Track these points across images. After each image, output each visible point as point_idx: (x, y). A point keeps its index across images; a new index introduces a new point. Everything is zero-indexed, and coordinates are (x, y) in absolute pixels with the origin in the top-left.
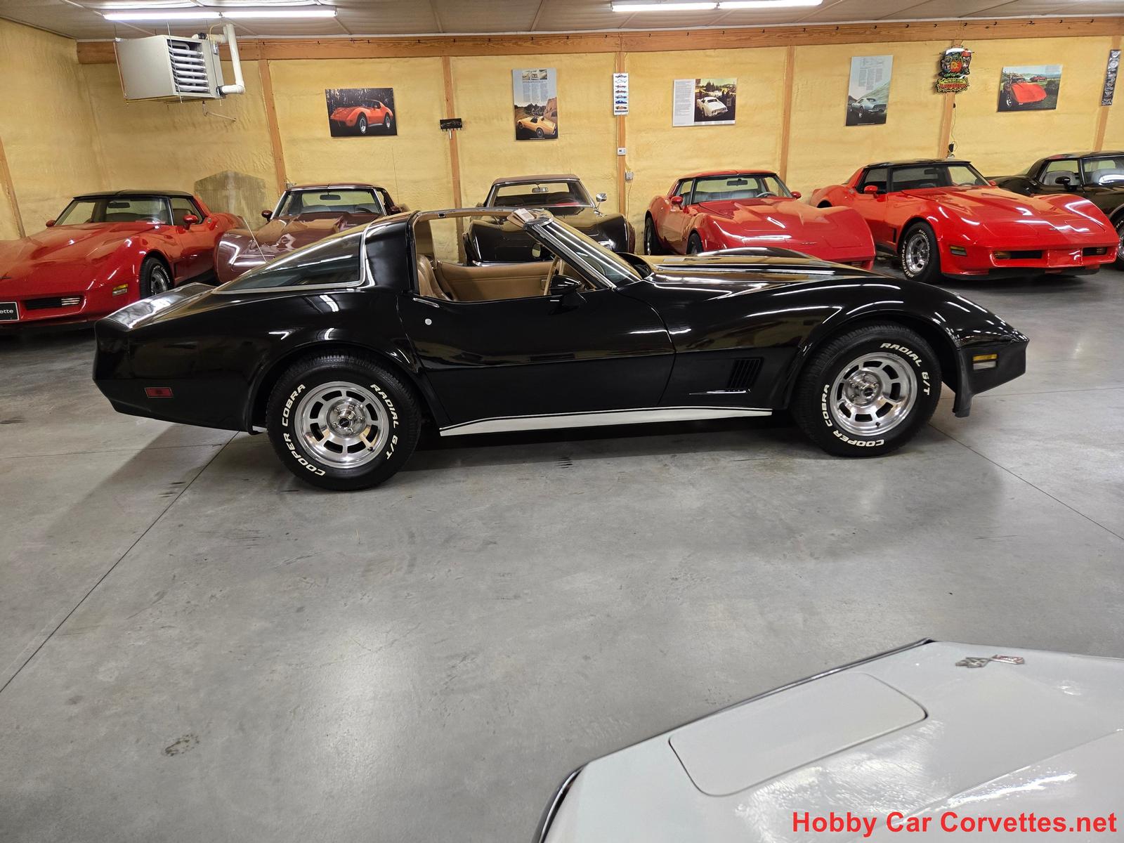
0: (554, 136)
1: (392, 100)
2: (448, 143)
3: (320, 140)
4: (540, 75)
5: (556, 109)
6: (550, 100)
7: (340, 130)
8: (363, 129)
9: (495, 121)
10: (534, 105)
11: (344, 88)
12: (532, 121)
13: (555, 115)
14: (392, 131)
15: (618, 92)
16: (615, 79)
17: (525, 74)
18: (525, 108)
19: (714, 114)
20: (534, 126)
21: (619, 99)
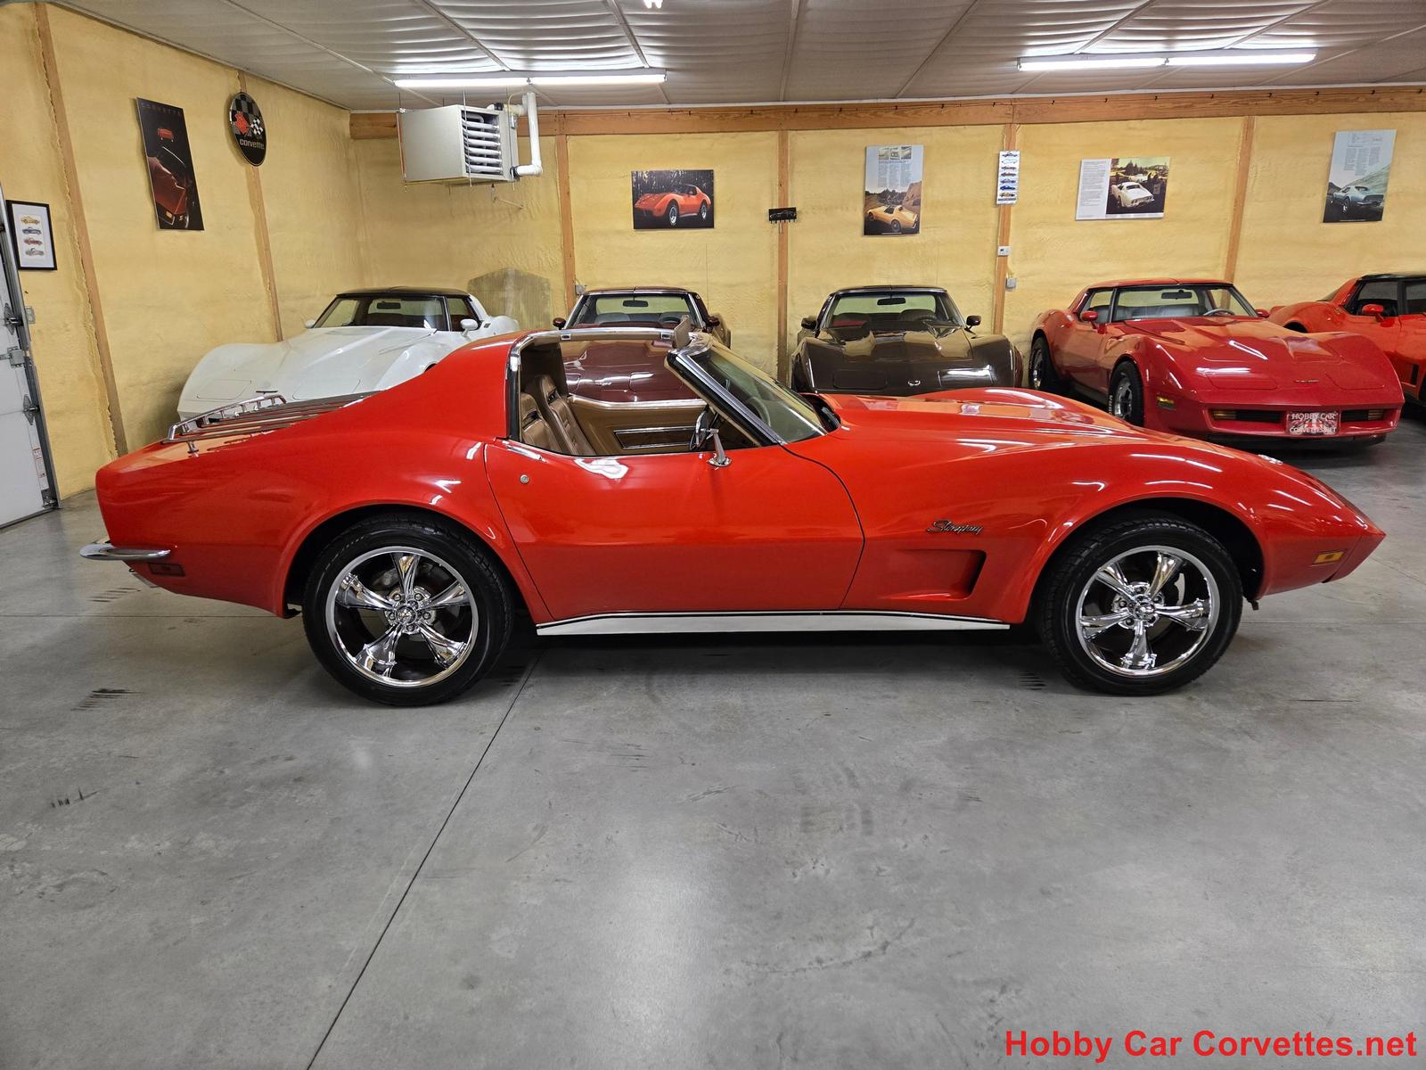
0: (914, 230)
1: (711, 185)
2: (776, 237)
3: (619, 232)
4: (901, 153)
5: (920, 195)
6: (912, 185)
7: (644, 221)
8: (673, 220)
9: (839, 211)
10: (891, 191)
11: (655, 169)
12: (886, 211)
13: (917, 203)
14: (709, 223)
15: (1004, 175)
16: (1002, 159)
17: (883, 152)
18: (879, 194)
19: (1134, 204)
20: (889, 217)
21: (1004, 184)
